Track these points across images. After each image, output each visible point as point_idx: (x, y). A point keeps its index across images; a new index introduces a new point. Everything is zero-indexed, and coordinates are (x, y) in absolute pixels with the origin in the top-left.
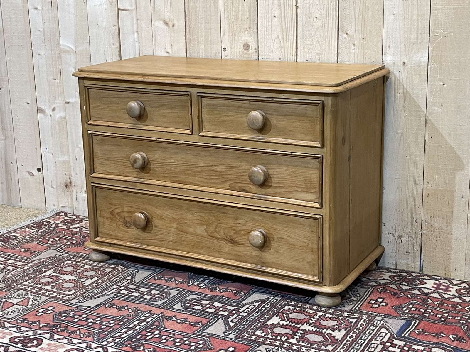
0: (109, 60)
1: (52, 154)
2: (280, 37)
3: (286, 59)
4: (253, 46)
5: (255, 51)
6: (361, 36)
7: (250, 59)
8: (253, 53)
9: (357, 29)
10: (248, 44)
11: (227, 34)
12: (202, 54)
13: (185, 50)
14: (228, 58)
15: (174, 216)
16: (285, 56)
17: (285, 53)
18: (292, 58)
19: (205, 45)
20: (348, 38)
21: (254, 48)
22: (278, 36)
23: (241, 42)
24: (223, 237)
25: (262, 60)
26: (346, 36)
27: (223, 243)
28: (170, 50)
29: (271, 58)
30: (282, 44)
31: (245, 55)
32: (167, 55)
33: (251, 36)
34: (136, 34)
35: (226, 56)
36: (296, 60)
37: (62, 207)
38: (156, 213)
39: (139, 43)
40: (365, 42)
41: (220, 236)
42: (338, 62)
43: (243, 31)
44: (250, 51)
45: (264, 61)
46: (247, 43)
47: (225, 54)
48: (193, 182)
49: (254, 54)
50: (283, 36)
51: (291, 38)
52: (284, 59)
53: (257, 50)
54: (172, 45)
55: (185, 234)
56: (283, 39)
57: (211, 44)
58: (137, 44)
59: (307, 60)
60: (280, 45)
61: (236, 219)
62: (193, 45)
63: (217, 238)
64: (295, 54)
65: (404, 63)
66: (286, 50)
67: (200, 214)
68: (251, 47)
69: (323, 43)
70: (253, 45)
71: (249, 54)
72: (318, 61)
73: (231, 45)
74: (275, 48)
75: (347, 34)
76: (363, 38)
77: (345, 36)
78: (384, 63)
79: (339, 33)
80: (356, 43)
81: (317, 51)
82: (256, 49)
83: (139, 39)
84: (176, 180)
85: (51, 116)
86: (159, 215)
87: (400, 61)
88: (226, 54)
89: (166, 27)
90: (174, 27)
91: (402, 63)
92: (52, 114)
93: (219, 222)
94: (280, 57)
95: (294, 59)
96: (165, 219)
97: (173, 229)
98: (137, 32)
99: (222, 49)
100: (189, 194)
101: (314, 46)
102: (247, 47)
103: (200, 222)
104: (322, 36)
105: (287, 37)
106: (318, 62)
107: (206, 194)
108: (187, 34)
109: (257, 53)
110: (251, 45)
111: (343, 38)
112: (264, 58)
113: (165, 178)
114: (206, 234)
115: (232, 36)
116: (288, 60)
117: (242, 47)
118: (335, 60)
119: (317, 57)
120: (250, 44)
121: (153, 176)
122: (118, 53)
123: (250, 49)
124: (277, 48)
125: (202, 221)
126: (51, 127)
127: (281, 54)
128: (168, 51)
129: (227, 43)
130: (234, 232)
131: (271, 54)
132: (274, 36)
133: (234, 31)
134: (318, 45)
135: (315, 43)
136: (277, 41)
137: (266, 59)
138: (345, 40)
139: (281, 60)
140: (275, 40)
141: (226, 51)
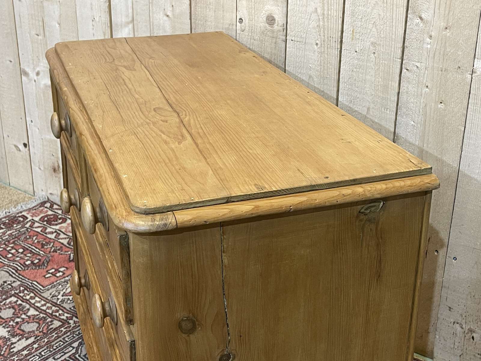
0: (97, 17)
1: (38, 129)
2: (319, 11)
5: (281, 28)
6: (443, 25)
7: (274, 40)
8: (279, 31)
9: (437, 11)
10: (273, 17)
13: (189, 15)
14: (245, 33)
16: (324, 41)
17: (324, 36)
18: (334, 45)
19: (215, 11)
20: (421, 25)
21: (281, 23)
23: (264, 12)
25: (292, 42)
28: (171, 12)
29: (304, 41)
30: (321, 23)
31: (268, 33)
32: (167, 19)
33: (278, 6)
35: (243, 31)
37: (51, 194)
40: (448, 34)
44: (276, 27)
46: (272, 15)
47: (241, 28)
49: (281, 33)
50: (324, 10)
51: (335, 14)
52: (323, 46)
53: (285, 27)
54: (173, 6)
56: (324, 14)
57: (223, 11)
59: (356, 52)
60: (318, 24)
62: (199, 10)
64: (339, 40)
66: (326, 32)
68: (276, 22)
69: (382, 27)
70: (280, 19)
71: (273, 31)
72: (373, 55)
73: (249, 15)
74: (311, 26)
75: (421, 18)
76: (446, 28)
77: (418, 21)
79: (409, 15)
80: (433, 34)
81: (372, 39)
82: (283, 26)
85: (35, 81)
88: (243, 28)
92: (36, 79)
94: (318, 42)
99: (238, 20)
101: (369, 31)
102: (271, 20)
104: (382, 16)
105: (330, 12)
109: (285, 31)
110: (276, 19)
111: (415, 23)
112: (295, 41)
115: (251, 1)
117: (265, 20)
118: (399, 57)
119: (372, 48)
120: (276, 17)
122: (107, 10)
123: (276, 24)
124: (314, 28)
126: (36, 95)
127: (319, 37)
128: (168, 14)
129: (245, 12)
131: (304, 35)
132: (310, 9)
134: (374, 29)
135: (370, 26)
136: (314, 16)
137: (297, 42)
138: (416, 28)
139: (319, 46)
140: (311, 14)
141: (243, 24)
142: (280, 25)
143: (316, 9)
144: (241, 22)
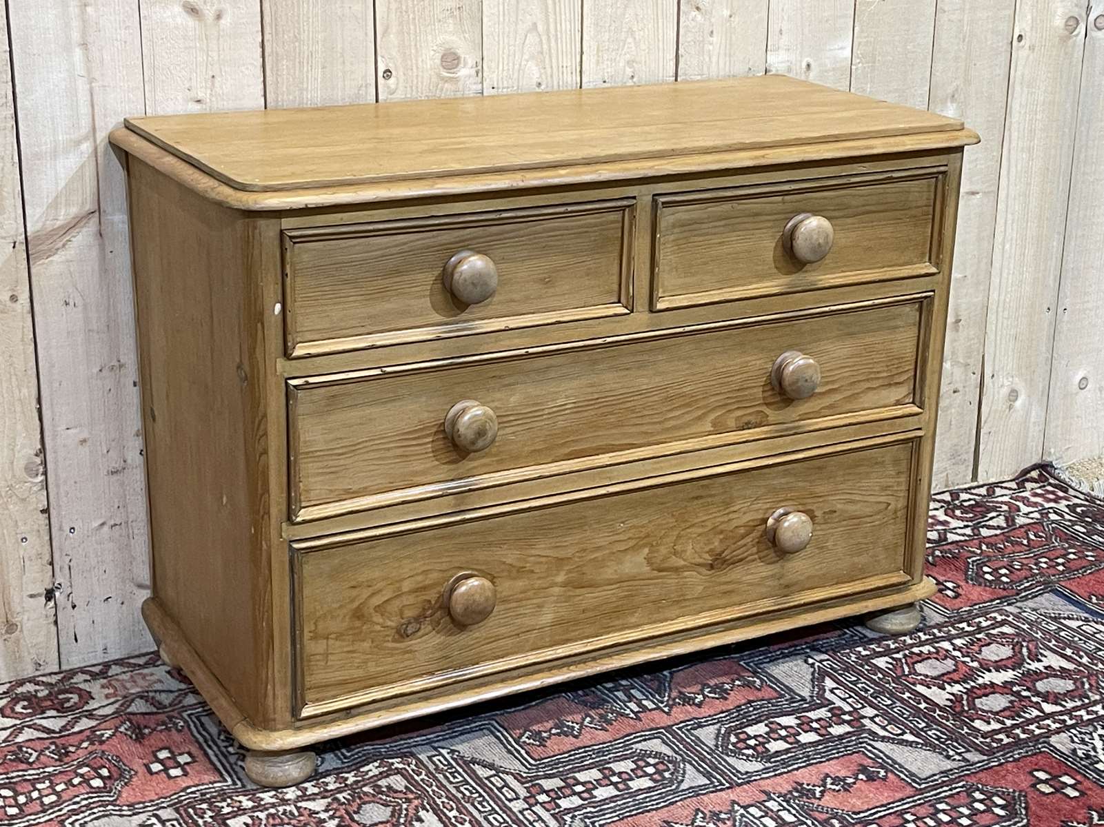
2: (540, 28)
3: (555, 83)
4: (469, 58)
5: (473, 72)
6: (726, 13)
7: (459, 95)
8: (470, 76)
10: (455, 54)
11: (394, 29)
12: (314, 94)
13: (260, 87)
14: (399, 96)
15: (561, 554)
16: (552, 76)
17: (552, 67)
18: (569, 79)
20: (699, 17)
21: (471, 62)
22: (535, 24)
23: (435, 48)
24: (693, 561)
25: (494, 92)
26: (695, 13)
27: (691, 577)
28: (209, 91)
29: (516, 84)
30: (545, 47)
31: (446, 85)
32: (196, 108)
33: (464, 32)
34: (78, 53)
35: (392, 93)
36: (579, 85)
38: (504, 563)
39: (91, 81)
40: (733, 25)
41: (684, 560)
42: (676, 80)
43: (441, 17)
44: (461, 72)
45: (498, 96)
46: (452, 50)
47: (387, 87)
48: (617, 443)
49: (472, 80)
50: (548, 22)
51: (568, 27)
52: (550, 85)
53: (480, 67)
54: (213, 77)
55: (589, 590)
56: (548, 30)
57: (344, 63)
58: (82, 86)
59: (604, 82)
60: (539, 49)
61: (727, 504)
62: (285, 71)
63: (676, 570)
64: (578, 70)
65: (809, 65)
66: (554, 60)
67: (635, 521)
68: (463, 60)
69: (641, 33)
70: (468, 55)
71: (455, 80)
72: (630, 81)
73: (405, 59)
74: (527, 56)
75: (698, 8)
76: (731, 17)
78: (770, 71)
79: (682, 7)
80: (715, 28)
81: (627, 56)
82: (476, 66)
83: (89, 70)
84: (567, 450)
86: (514, 567)
87: (801, 61)
88: (393, 87)
89: (190, 22)
90: (222, 21)
91: (804, 65)
93: (683, 525)
94: (540, 80)
95: (574, 82)
96: (532, 572)
97: (556, 590)
98: (84, 45)
99: (380, 74)
100: (610, 478)
101: (622, 44)
102: (451, 60)
103: (631, 543)
104: (642, 17)
105: (559, 25)
106: (630, 83)
107: (655, 463)
108: (267, 37)
109: (480, 74)
110: (463, 56)
111: (690, 18)
112: (499, 88)
113: (536, 456)
114: (647, 569)
115: (409, 34)
116: (559, 86)
117: (438, 61)
118: (671, 74)
119: (629, 72)
120: (460, 52)
121: (501, 461)
123: (462, 65)
124: (532, 58)
125: (639, 538)
127: (543, 71)
128: (200, 96)
129: (395, 55)
130: (721, 537)
131: (516, 75)
132: (524, 27)
133: (414, 19)
134: (630, 40)
135: (623, 35)
136: (532, 38)
137: (503, 88)
138: (693, 23)
139: (543, 87)
140: (526, 36)
141: (392, 81)
142: (470, 65)
143: (535, 23)
144: (388, 75)
